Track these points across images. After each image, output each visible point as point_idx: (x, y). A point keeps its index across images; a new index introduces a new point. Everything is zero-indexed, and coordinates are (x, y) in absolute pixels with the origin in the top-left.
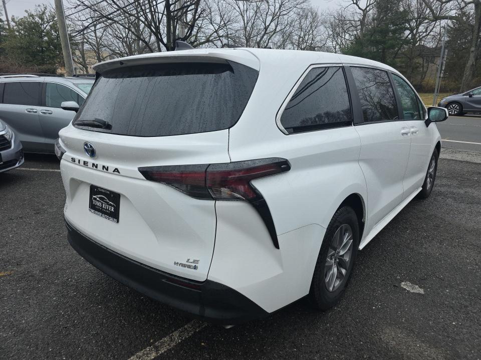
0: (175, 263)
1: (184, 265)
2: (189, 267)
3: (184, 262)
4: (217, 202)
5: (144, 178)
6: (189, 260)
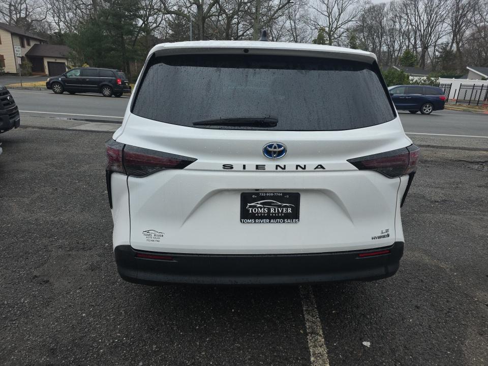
0: (372, 239)
1: (380, 237)
2: (384, 237)
3: (380, 235)
4: (401, 178)
5: (355, 168)
6: (382, 231)
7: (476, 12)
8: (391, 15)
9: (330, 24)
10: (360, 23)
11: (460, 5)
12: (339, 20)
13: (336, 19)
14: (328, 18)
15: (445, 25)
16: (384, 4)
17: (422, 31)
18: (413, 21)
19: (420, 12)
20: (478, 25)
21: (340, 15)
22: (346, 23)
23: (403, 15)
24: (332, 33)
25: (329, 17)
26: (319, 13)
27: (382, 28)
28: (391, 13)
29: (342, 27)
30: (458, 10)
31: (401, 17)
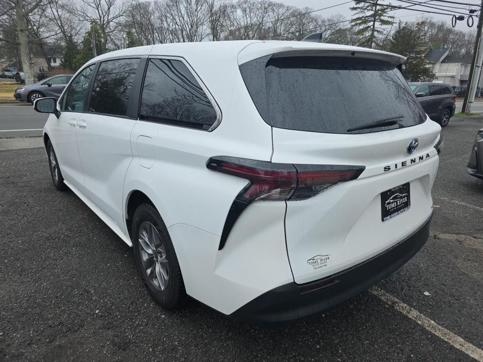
7: (226, 18)
8: (157, 14)
9: (101, 17)
10: (130, 19)
11: (213, 10)
12: (109, 14)
13: (106, 13)
14: (97, 11)
15: (205, 27)
16: (149, 3)
17: (188, 30)
18: (178, 21)
19: (183, 14)
20: (229, 28)
21: (109, 9)
22: (117, 17)
23: (168, 15)
24: (105, 26)
25: (98, 9)
26: (85, 4)
27: (152, 25)
28: (156, 12)
29: (114, 21)
30: (212, 15)
31: (166, 16)
